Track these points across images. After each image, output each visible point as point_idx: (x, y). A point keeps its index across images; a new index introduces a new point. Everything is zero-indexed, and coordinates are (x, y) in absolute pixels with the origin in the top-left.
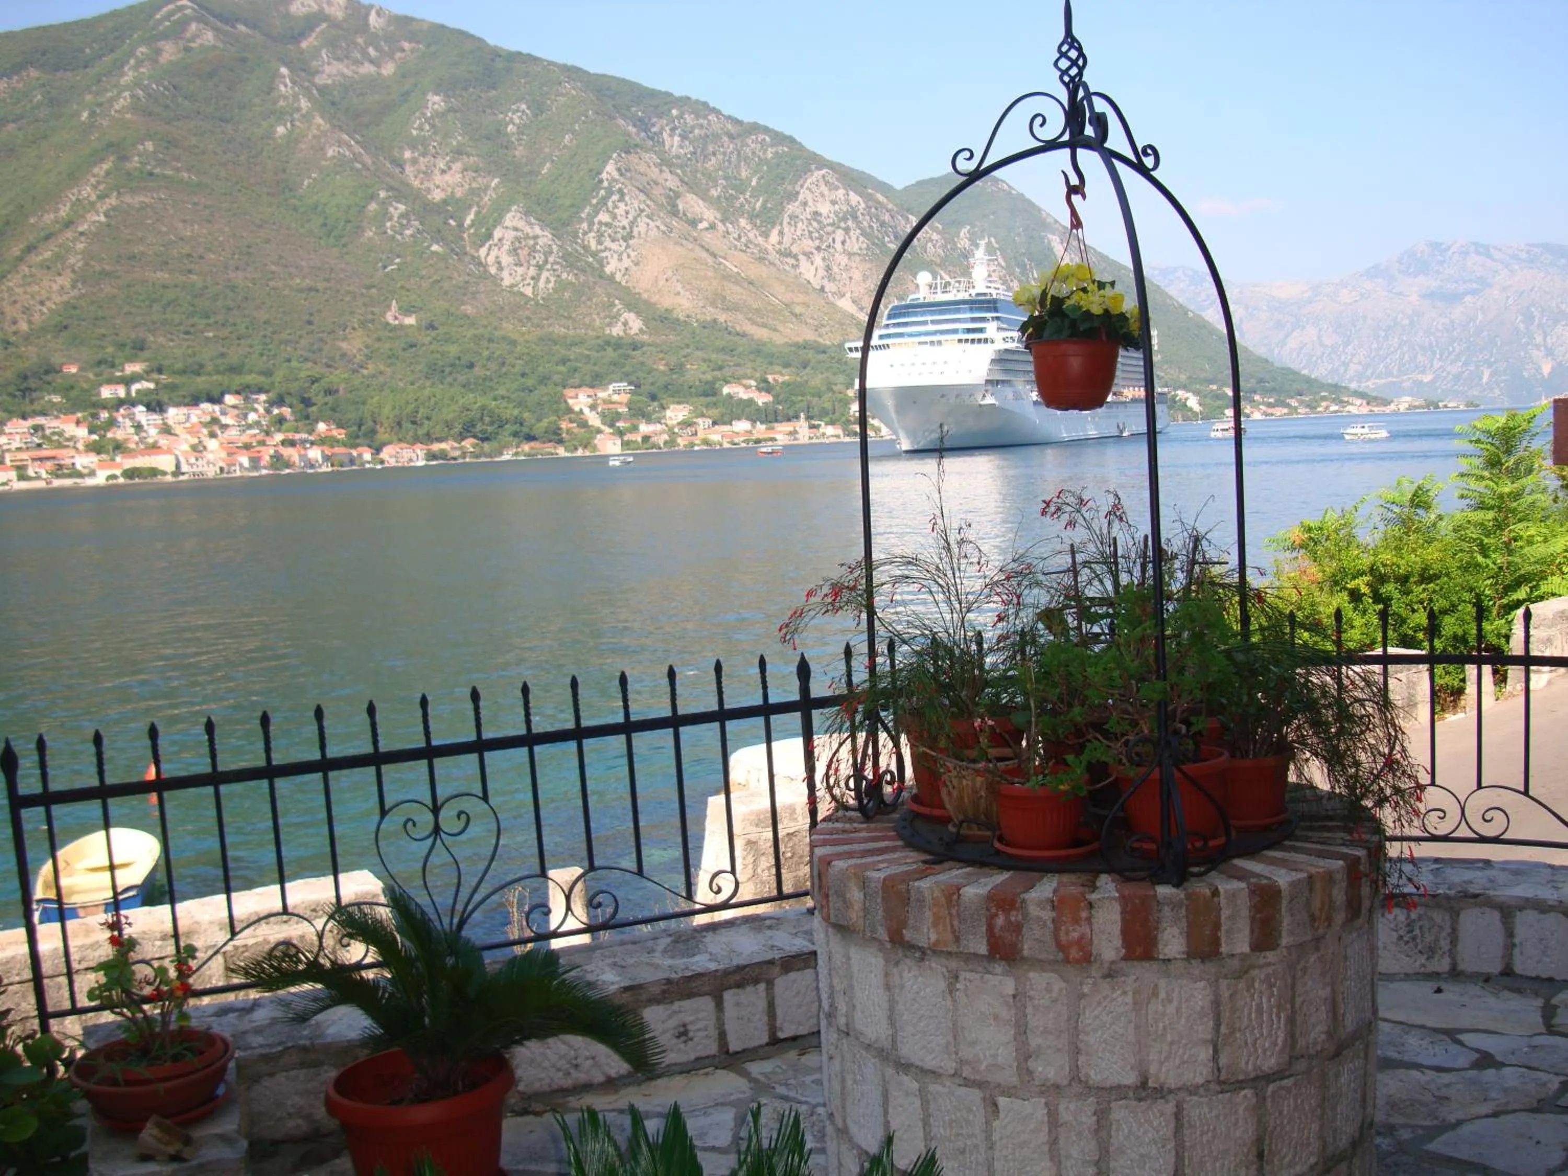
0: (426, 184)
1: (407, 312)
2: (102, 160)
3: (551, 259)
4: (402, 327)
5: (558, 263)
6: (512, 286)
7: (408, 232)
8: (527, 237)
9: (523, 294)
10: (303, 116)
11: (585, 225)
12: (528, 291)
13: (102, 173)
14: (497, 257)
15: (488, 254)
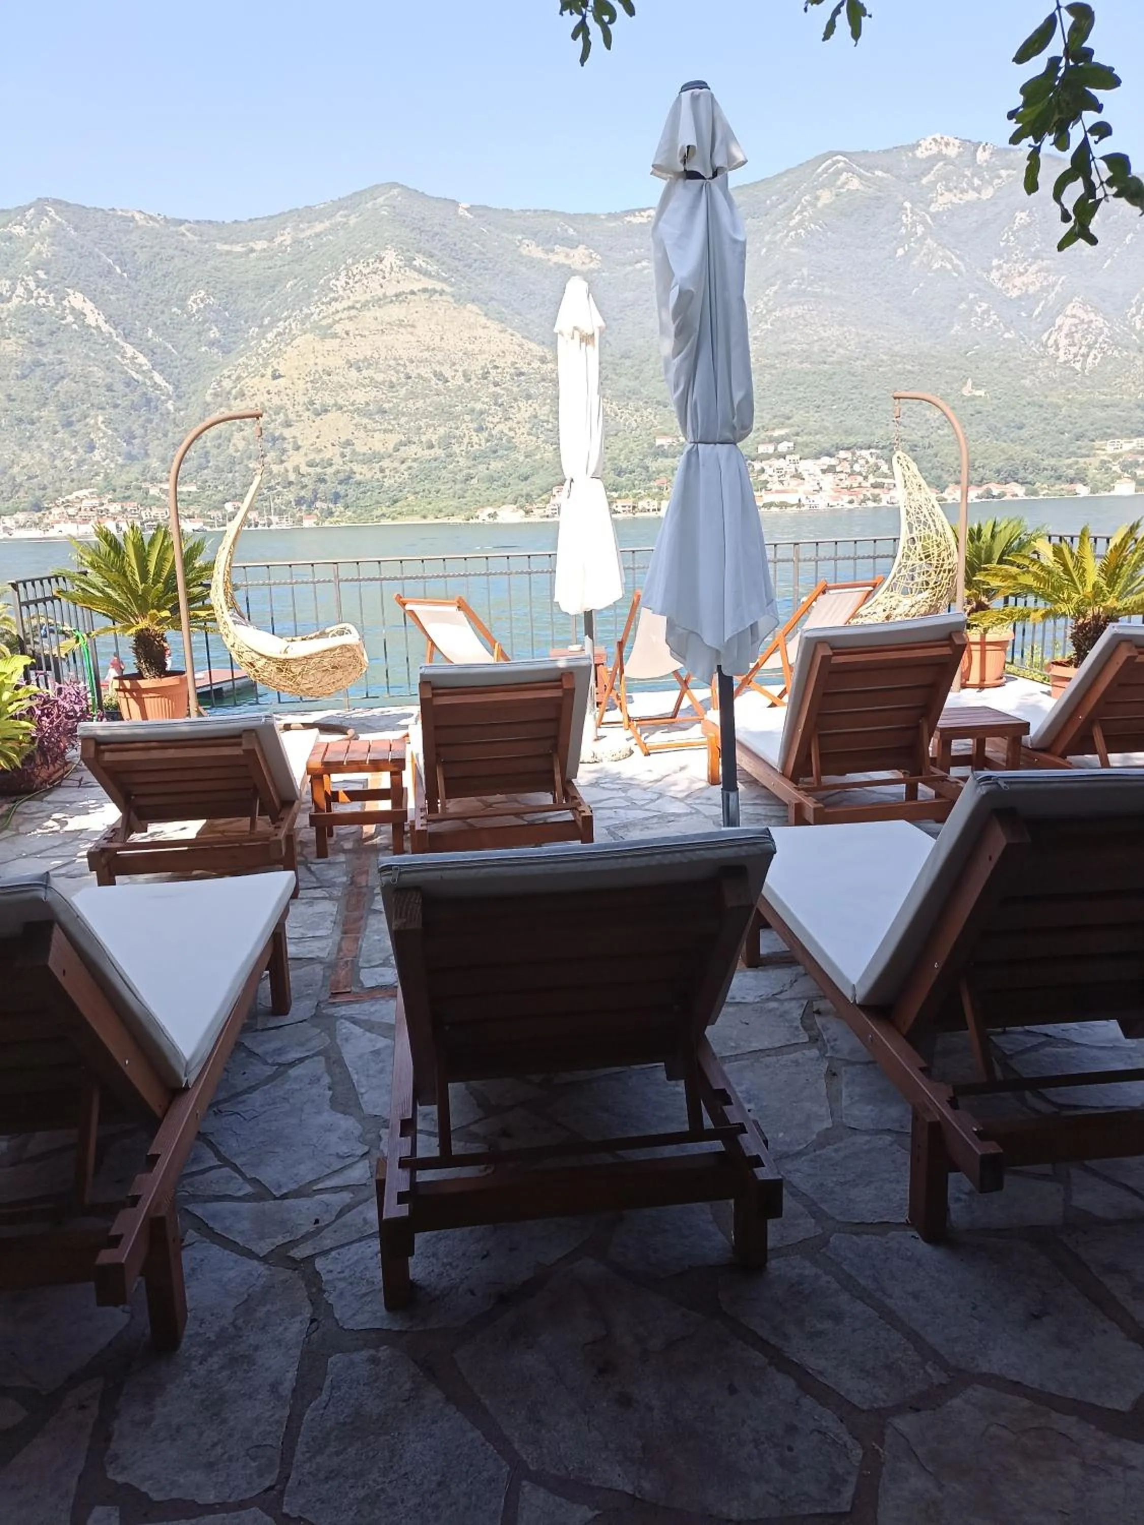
0: (1007, 285)
1: (976, 386)
2: (772, 285)
3: (1100, 340)
4: (974, 398)
5: (1105, 342)
6: (1065, 362)
7: (986, 324)
8: (1082, 322)
9: (1073, 369)
10: (918, 239)
11: (1133, 310)
12: (1078, 366)
13: (771, 294)
14: (1056, 341)
15: (1049, 338)
